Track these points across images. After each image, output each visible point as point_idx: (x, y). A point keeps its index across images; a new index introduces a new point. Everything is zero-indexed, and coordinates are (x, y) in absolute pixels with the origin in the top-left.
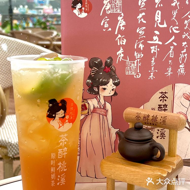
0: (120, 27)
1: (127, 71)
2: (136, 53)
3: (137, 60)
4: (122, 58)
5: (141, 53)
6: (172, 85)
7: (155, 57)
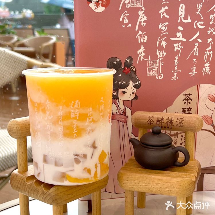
0: (140, 22)
1: (148, 72)
2: (158, 51)
3: (159, 59)
4: (142, 57)
5: (164, 51)
6: (197, 86)
7: (178, 56)
